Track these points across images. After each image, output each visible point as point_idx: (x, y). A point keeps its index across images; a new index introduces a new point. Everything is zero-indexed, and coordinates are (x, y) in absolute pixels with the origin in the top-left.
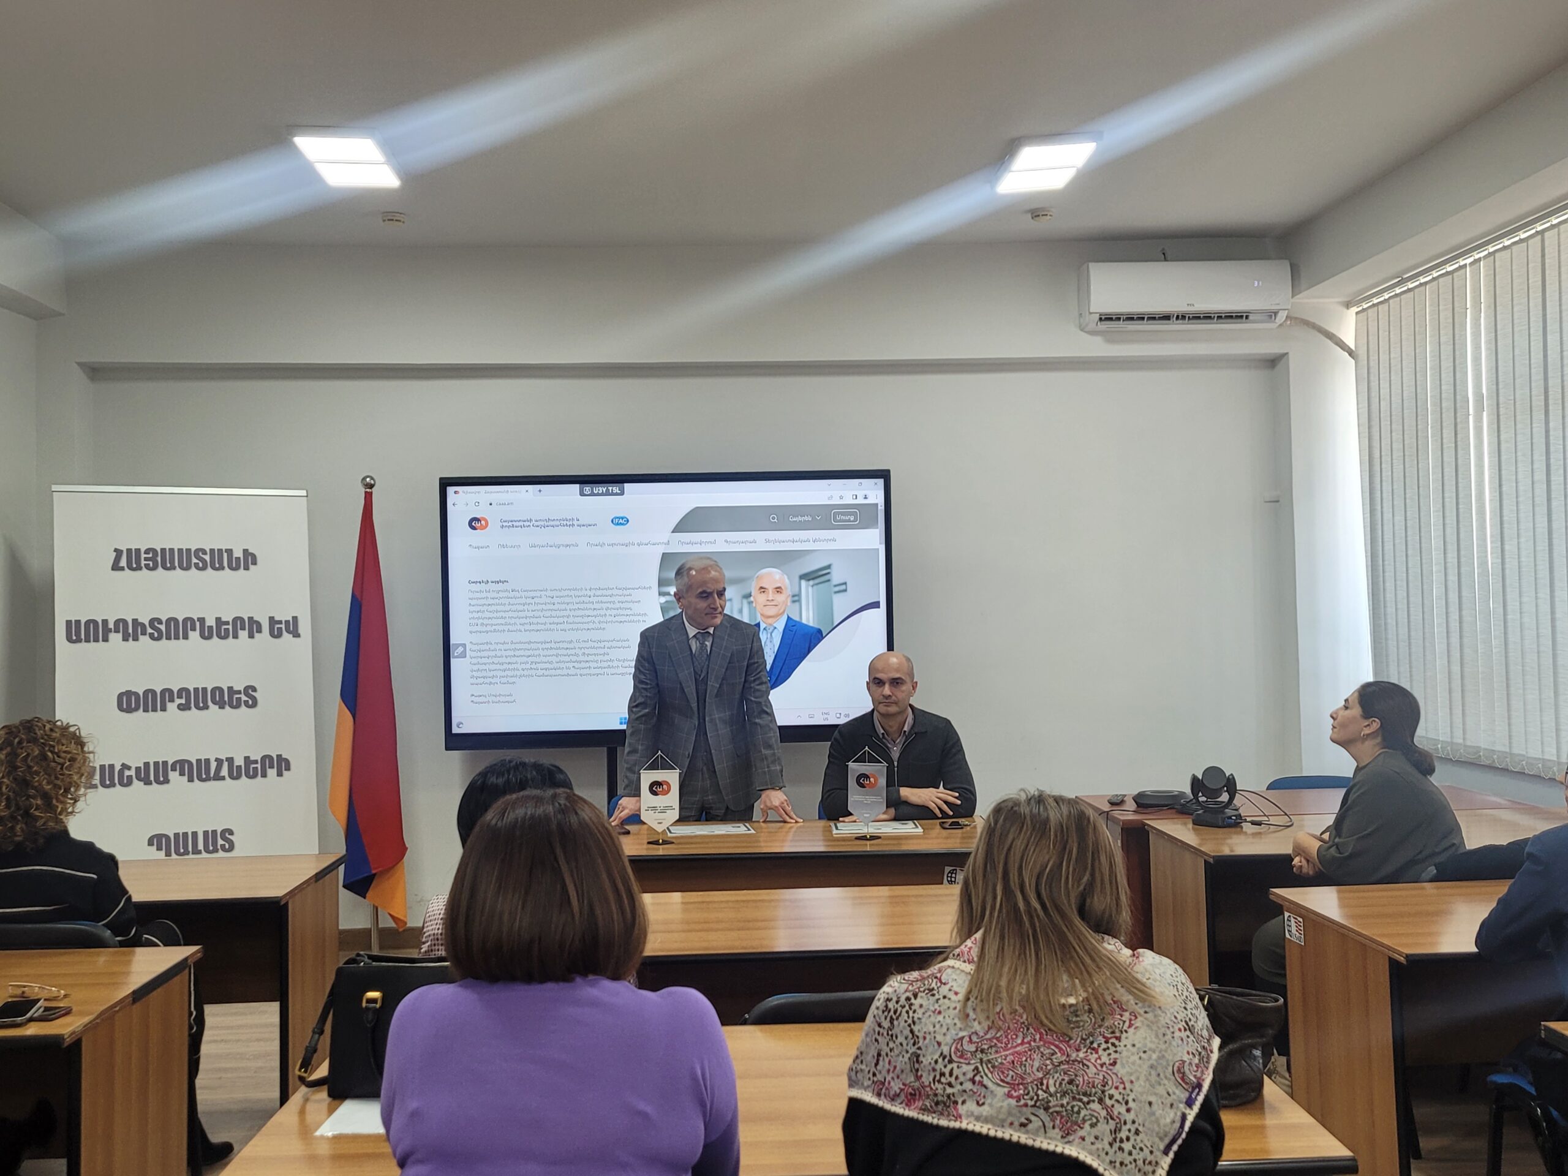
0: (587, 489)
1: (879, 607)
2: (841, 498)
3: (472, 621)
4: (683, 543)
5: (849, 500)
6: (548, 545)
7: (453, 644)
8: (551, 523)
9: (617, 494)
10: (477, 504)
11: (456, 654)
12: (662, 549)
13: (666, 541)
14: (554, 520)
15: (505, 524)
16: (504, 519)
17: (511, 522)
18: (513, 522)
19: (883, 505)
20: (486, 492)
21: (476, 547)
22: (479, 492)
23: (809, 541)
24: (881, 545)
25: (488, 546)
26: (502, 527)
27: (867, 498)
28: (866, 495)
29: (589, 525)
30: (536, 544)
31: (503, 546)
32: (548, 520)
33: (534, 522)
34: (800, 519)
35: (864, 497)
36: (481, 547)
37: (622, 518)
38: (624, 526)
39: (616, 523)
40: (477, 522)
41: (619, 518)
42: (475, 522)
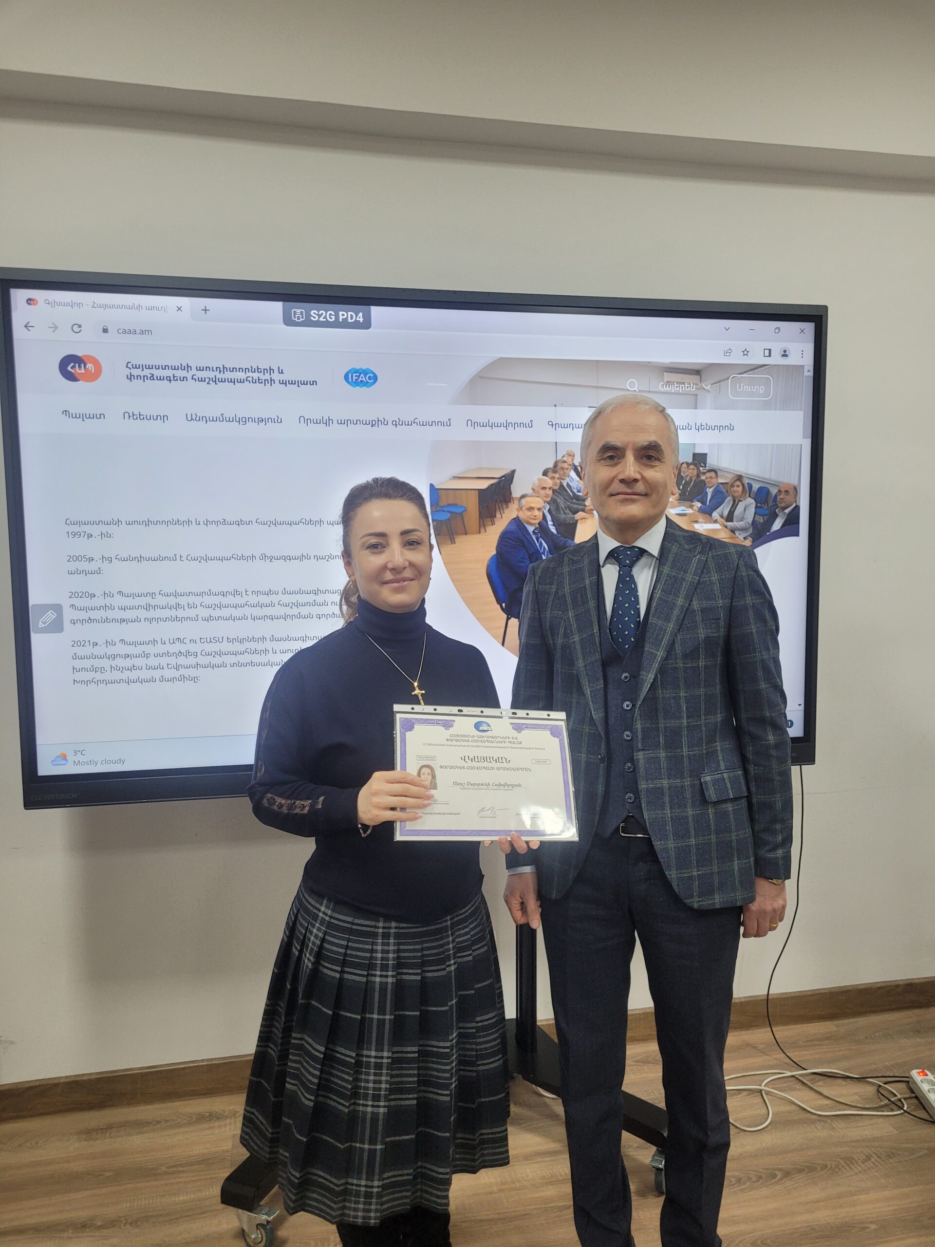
0: (298, 311)
2: (746, 353)
4: (474, 424)
5: (757, 357)
6: (222, 419)
7: (33, 605)
8: (228, 375)
9: (356, 325)
10: (76, 329)
11: (41, 625)
12: (437, 434)
13: (445, 419)
14: (233, 370)
15: (135, 372)
16: (135, 362)
17: (149, 368)
18: (152, 368)
19: (812, 369)
20: (95, 306)
21: (78, 416)
22: (79, 305)
23: (689, 428)
24: (805, 439)
25: (102, 416)
26: (131, 379)
27: (787, 356)
28: (785, 351)
29: (302, 383)
30: (200, 414)
31: (132, 416)
32: (222, 369)
33: (194, 371)
34: (677, 387)
35: (784, 353)
36: (88, 417)
37: (365, 372)
38: (368, 387)
39: (354, 380)
40: (77, 365)
41: (359, 372)
42: (72, 364)
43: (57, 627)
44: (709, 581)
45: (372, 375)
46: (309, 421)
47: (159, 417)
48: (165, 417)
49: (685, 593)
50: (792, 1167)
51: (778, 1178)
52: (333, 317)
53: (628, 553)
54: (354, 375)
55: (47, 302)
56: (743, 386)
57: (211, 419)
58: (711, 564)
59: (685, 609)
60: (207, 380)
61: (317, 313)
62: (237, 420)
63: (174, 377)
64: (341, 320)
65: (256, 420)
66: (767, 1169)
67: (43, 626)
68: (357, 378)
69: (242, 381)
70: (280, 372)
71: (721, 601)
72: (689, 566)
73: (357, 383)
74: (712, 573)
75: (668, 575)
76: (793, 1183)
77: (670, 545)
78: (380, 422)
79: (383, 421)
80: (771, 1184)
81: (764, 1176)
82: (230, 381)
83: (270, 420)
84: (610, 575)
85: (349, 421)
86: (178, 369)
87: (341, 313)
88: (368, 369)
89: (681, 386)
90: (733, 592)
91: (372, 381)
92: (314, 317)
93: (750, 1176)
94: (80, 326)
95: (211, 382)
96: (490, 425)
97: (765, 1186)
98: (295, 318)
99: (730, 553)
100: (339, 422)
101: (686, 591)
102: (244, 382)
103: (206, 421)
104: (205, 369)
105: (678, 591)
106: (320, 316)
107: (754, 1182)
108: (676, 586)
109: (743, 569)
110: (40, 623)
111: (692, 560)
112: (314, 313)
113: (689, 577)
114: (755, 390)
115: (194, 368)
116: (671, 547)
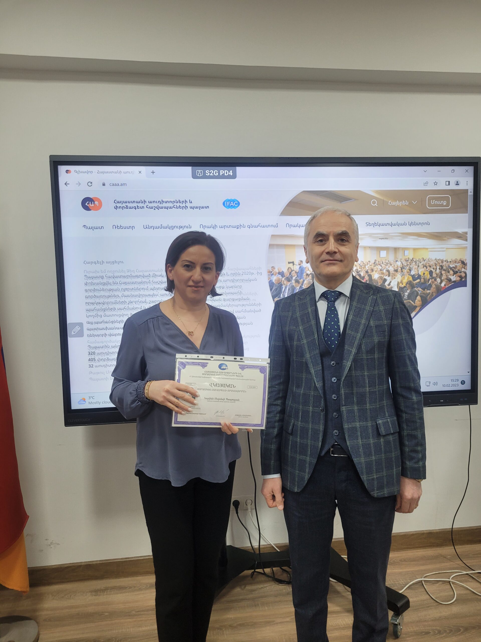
0: (199, 171)
1: (466, 286)
2: (436, 183)
3: (89, 300)
4: (290, 226)
5: (442, 186)
6: (161, 227)
7: (69, 323)
8: (164, 205)
9: (229, 177)
10: (90, 184)
11: (73, 333)
12: (271, 231)
13: (275, 224)
14: (167, 202)
15: (119, 205)
16: (118, 200)
17: (125, 203)
18: (127, 203)
19: (472, 191)
20: (99, 172)
21: (90, 228)
22: (91, 172)
23: (405, 224)
24: (469, 229)
25: (102, 227)
26: (116, 208)
27: (458, 184)
28: (457, 182)
29: (202, 207)
30: (150, 225)
31: (117, 227)
32: (161, 202)
33: (147, 204)
34: (398, 203)
35: (457, 183)
36: (95, 228)
37: (234, 201)
38: (235, 209)
39: (228, 205)
40: (90, 202)
41: (230, 201)
42: (88, 202)
43: (80, 334)
44: (379, 310)
45: (237, 202)
46: (205, 227)
47: (130, 227)
48: (133, 227)
49: (366, 316)
50: (470, 625)
51: (461, 631)
52: (217, 173)
53: (333, 294)
54: (228, 202)
55: (75, 171)
56: (435, 201)
57: (156, 228)
58: (379, 301)
59: (366, 326)
60: (154, 208)
61: (209, 171)
62: (169, 227)
63: (137, 207)
64: (221, 175)
65: (179, 227)
66: (454, 626)
67: (74, 333)
68: (229, 204)
69: (171, 208)
70: (190, 202)
71: (386, 322)
72: (367, 302)
73: (229, 207)
74: (380, 306)
75: (356, 306)
76: (470, 635)
77: (356, 290)
78: (241, 226)
79: (243, 225)
80: (457, 635)
81: (453, 630)
82: (165, 208)
83: (185, 227)
84: (322, 307)
85: (225, 226)
86: (139, 203)
87: (221, 171)
88: (235, 199)
89: (400, 202)
90: (392, 316)
91: (237, 205)
92: (208, 174)
93: (446, 630)
94: (91, 183)
95: (156, 208)
96: (299, 226)
97: (453, 636)
98: (198, 174)
99: (389, 295)
100: (220, 227)
101: (366, 315)
102: (172, 208)
103: (154, 228)
104: (153, 202)
105: (362, 315)
106: (210, 173)
107: (448, 633)
108: (360, 313)
109: (397, 303)
110: (72, 332)
111: (368, 299)
112: (208, 172)
113: (368, 308)
114: (441, 203)
115: (147, 202)
116: (356, 291)
